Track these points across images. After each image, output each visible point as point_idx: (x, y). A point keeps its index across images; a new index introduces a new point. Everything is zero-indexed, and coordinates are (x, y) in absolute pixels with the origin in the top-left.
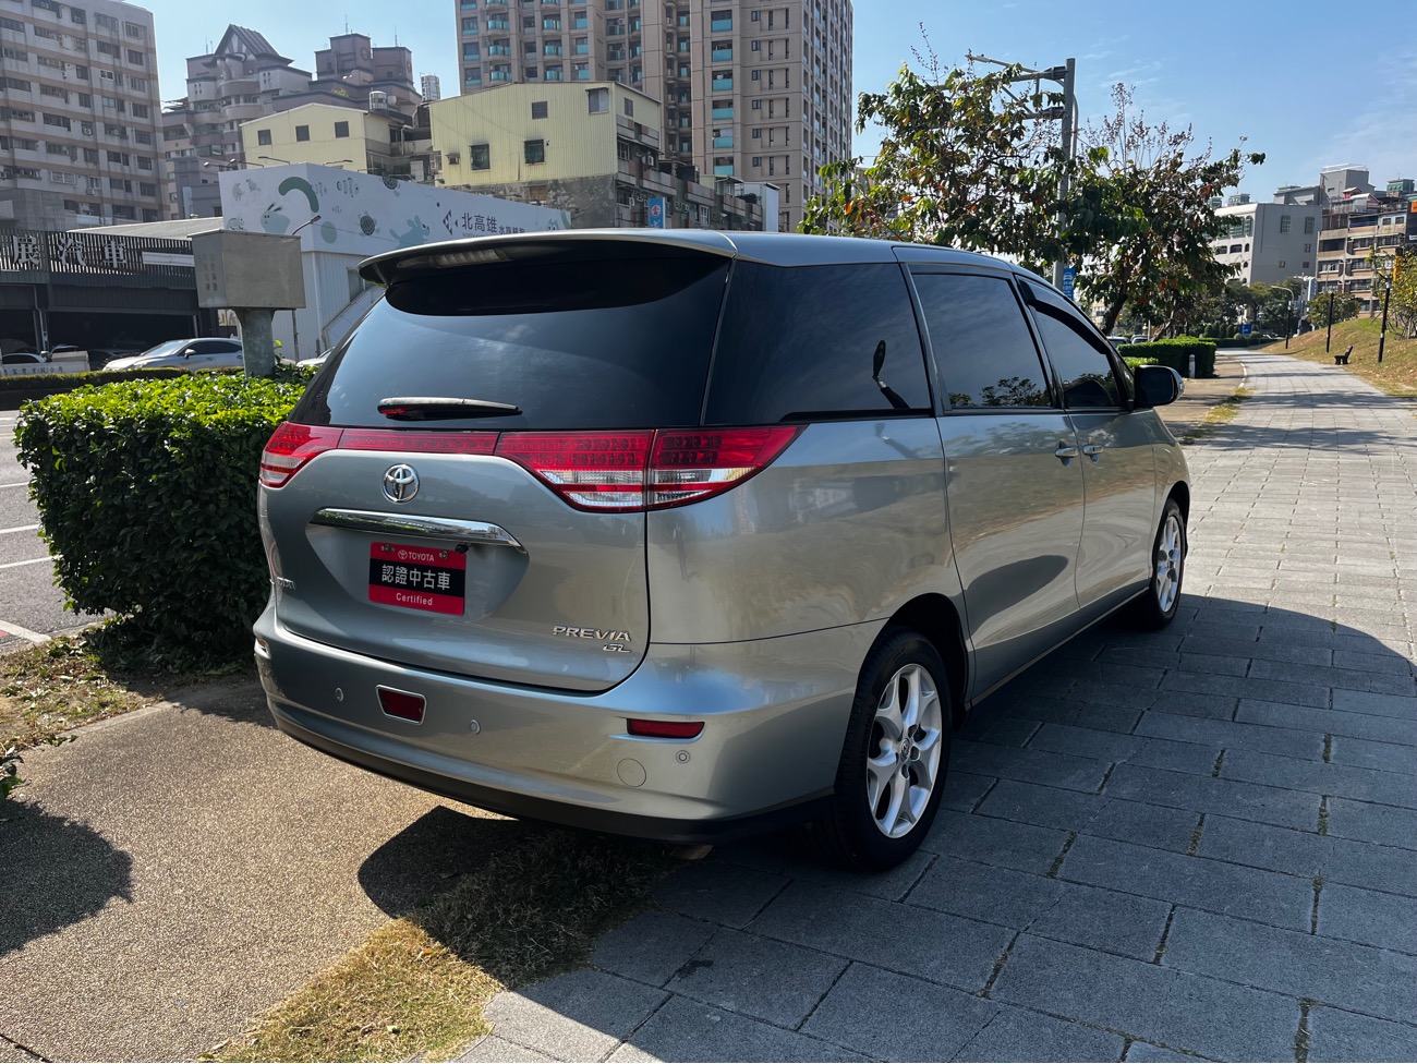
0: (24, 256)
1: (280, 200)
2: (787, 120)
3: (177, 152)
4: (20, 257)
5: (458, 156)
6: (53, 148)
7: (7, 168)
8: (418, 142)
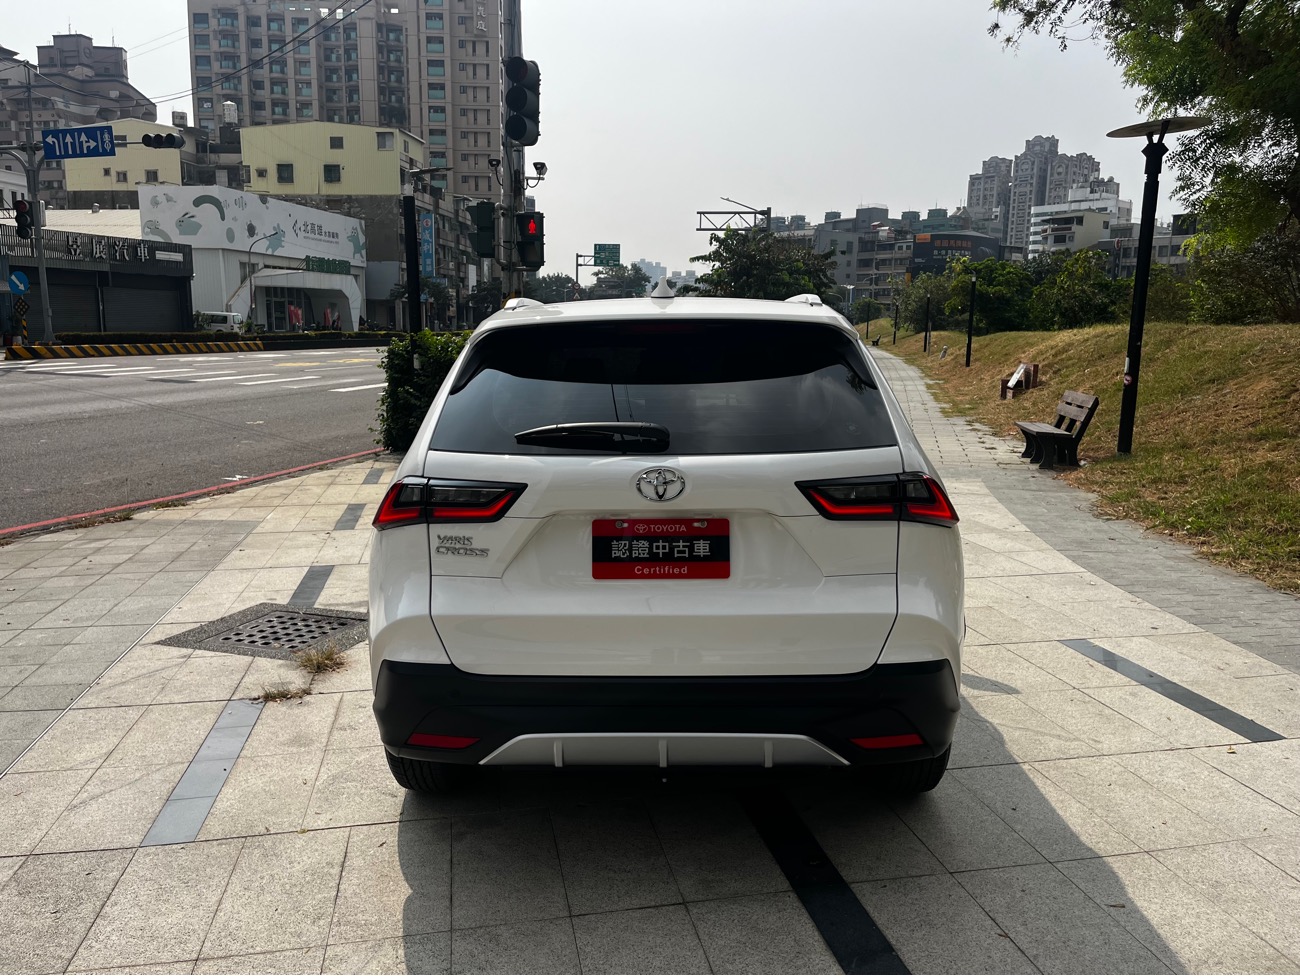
1: (193, 210)
5: (266, 171)
8: (222, 155)
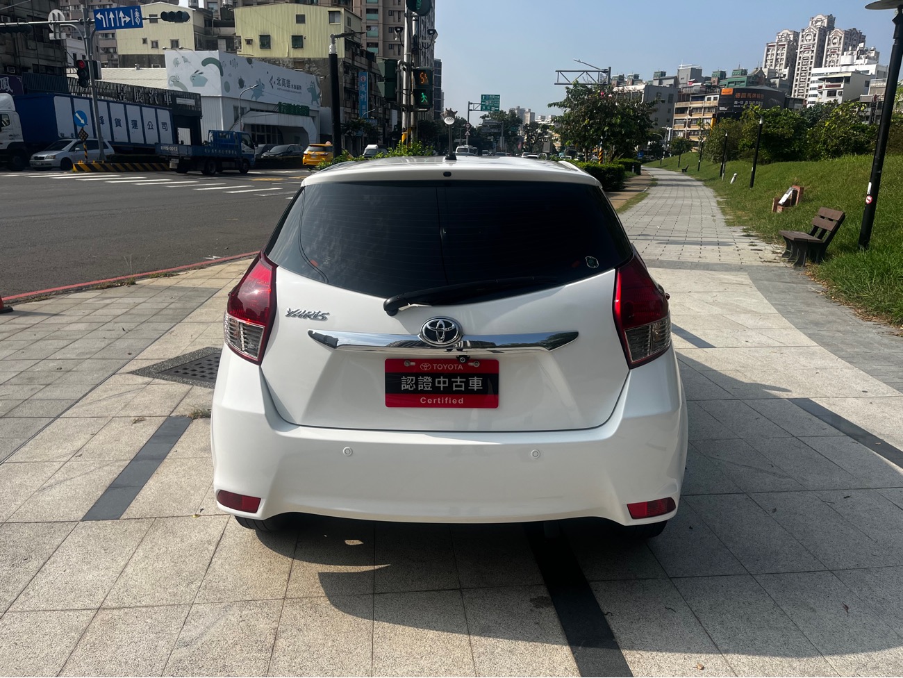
1: (202, 69)
5: (252, 40)
8: (222, 28)
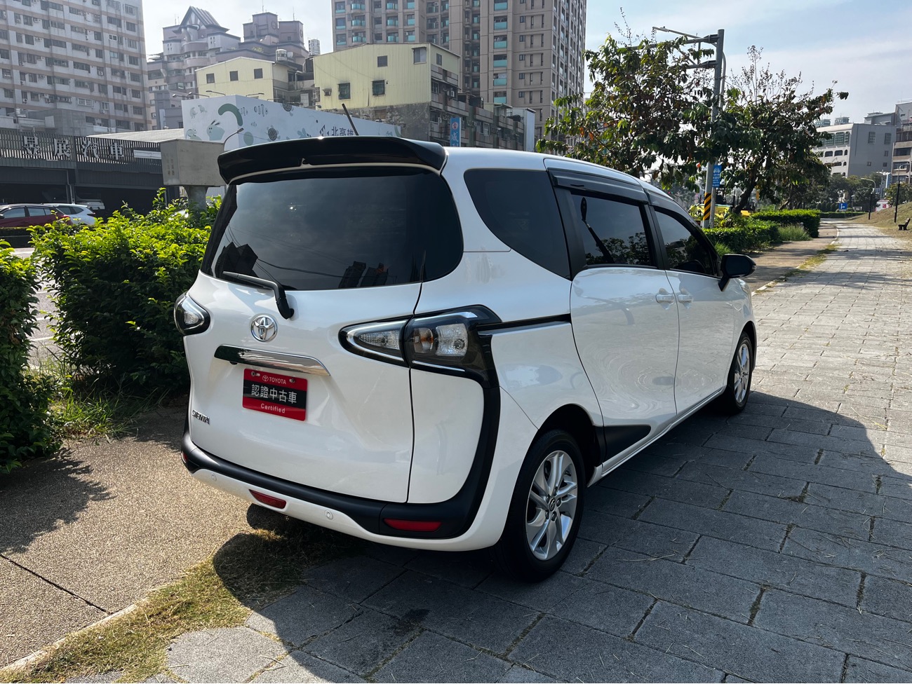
0: (60, 151)
1: (219, 118)
2: (542, 67)
3: (156, 87)
4: (58, 152)
5: (330, 90)
6: (80, 84)
7: (51, 96)
8: (304, 82)
